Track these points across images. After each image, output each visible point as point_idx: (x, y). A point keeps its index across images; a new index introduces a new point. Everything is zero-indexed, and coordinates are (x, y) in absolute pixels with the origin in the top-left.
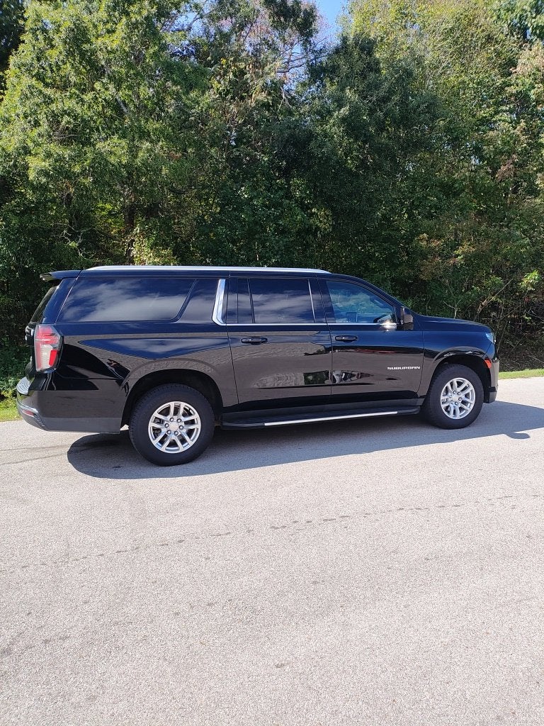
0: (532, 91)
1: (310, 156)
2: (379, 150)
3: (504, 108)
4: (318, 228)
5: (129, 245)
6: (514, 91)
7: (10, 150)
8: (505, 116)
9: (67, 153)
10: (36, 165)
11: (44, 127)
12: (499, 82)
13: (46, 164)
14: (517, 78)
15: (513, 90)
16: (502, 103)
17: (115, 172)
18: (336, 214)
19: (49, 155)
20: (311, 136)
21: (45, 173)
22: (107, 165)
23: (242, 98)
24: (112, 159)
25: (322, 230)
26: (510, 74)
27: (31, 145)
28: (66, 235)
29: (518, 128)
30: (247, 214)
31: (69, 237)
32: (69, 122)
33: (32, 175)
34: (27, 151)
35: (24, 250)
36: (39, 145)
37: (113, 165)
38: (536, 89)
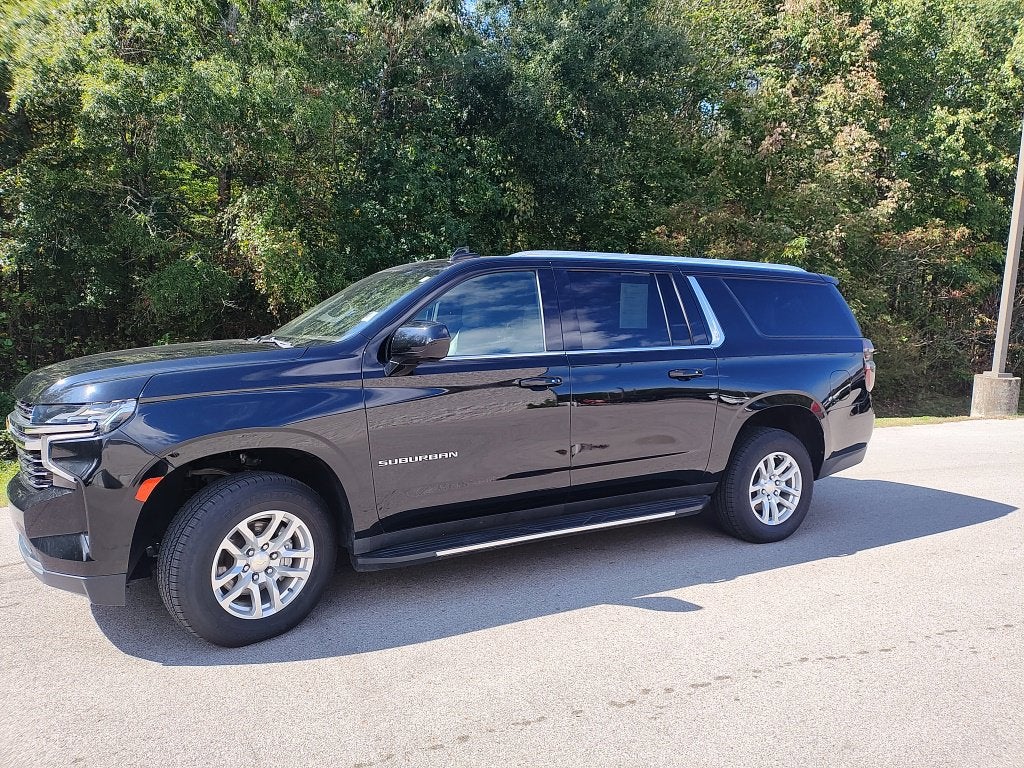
0: (806, 39)
1: (507, 105)
2: (601, 105)
3: (769, 58)
4: (514, 211)
5: (229, 222)
6: (782, 36)
7: (52, 62)
8: (770, 69)
9: (144, 75)
10: (93, 89)
11: (105, 32)
12: (762, 21)
13: (112, 89)
14: (784, 19)
15: (780, 34)
16: (766, 51)
17: (220, 110)
18: (540, 193)
19: (115, 77)
20: (508, 78)
21: (111, 102)
22: (209, 97)
23: (406, 17)
24: (217, 89)
25: (521, 214)
26: (775, 13)
27: (84, 57)
28: (130, 203)
29: (788, 86)
30: (413, 184)
31: (135, 206)
32: (141, 30)
33: (88, 104)
34: (78, 67)
35: (62, 222)
36: (97, 58)
37: (218, 98)
38: (811, 35)
